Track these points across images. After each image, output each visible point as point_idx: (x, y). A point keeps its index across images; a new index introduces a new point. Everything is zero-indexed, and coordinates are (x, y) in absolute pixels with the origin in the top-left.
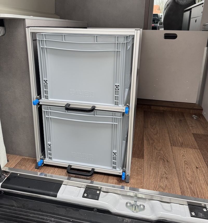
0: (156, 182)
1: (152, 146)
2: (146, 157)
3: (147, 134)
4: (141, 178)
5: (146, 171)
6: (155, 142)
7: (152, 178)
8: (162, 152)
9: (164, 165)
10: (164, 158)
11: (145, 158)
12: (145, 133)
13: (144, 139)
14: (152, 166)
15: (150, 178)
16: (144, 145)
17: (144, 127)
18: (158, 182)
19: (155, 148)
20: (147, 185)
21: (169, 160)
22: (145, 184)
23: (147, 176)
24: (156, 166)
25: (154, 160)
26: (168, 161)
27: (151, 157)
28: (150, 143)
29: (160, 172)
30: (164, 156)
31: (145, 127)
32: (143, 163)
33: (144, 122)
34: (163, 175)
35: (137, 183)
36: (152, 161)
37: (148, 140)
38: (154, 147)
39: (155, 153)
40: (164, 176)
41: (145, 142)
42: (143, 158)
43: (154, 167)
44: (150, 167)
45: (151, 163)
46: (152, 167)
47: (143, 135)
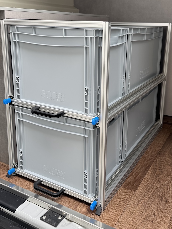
0: (135, 223)
1: (156, 178)
2: (139, 190)
3: (157, 162)
4: (118, 214)
5: (131, 206)
6: (162, 174)
7: (133, 217)
8: (165, 188)
9: (158, 205)
10: (164, 196)
11: (137, 191)
12: (156, 160)
13: (151, 167)
14: (141, 202)
15: (130, 216)
16: (145, 175)
17: (158, 153)
18: (139, 223)
19: (159, 181)
20: (121, 224)
21: (168, 200)
22: (119, 221)
23: (127, 213)
24: (146, 204)
25: (148, 196)
26: (166, 201)
27: (146, 191)
28: (155, 174)
29: (147, 212)
30: (165, 194)
31: (160, 154)
32: (132, 197)
33: (162, 147)
34: (151, 216)
35: (110, 218)
36: (145, 196)
37: (154, 170)
38: (157, 180)
39: (155, 188)
40: (151, 218)
41: (150, 171)
42: (135, 191)
43: (143, 204)
44: (137, 203)
45: (142, 199)
46: (141, 204)
47: (151, 163)
